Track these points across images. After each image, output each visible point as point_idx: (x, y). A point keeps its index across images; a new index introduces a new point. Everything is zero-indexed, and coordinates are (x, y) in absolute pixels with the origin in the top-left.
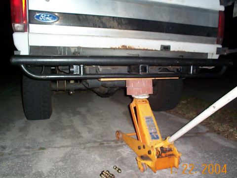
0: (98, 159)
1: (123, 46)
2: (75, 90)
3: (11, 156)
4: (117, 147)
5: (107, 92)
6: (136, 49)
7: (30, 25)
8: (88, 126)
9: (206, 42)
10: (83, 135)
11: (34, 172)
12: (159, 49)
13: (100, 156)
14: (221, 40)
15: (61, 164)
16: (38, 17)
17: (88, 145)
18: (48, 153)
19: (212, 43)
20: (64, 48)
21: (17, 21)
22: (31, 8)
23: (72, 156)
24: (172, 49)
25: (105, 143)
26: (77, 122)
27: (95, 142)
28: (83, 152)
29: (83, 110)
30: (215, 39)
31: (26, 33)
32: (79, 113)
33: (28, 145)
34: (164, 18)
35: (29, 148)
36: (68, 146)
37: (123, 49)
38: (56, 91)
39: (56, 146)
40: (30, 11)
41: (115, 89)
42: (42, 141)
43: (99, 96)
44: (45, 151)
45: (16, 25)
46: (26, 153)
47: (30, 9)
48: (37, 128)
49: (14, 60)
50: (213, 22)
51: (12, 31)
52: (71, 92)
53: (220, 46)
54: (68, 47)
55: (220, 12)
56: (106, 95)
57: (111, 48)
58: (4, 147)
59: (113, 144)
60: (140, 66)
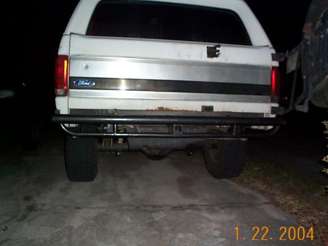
0: (129, 220)
1: (160, 108)
2: (122, 151)
4: (154, 212)
5: (157, 154)
6: (173, 111)
7: (70, 90)
8: (132, 190)
9: (256, 101)
10: (123, 198)
11: (66, 226)
12: (200, 110)
13: (132, 218)
14: (276, 98)
15: (92, 222)
16: (77, 83)
17: (124, 208)
18: (82, 212)
19: (265, 102)
20: (102, 110)
21: (59, 86)
23: (105, 217)
24: (215, 110)
25: (142, 207)
27: (132, 206)
28: (117, 213)
30: (269, 97)
31: (67, 97)
33: (65, 204)
34: (205, 78)
35: (66, 206)
36: (103, 208)
38: (102, 151)
39: (92, 206)
40: (70, 78)
41: (168, 151)
42: (80, 202)
44: (80, 211)
45: (58, 90)
46: (63, 211)
47: (71, 75)
48: (78, 189)
49: (54, 119)
50: (264, 80)
51: (54, 96)
52: (118, 153)
53: (276, 105)
55: (274, 68)
56: (158, 157)
57: (148, 110)
58: (44, 205)
59: (150, 209)
60: (175, 125)
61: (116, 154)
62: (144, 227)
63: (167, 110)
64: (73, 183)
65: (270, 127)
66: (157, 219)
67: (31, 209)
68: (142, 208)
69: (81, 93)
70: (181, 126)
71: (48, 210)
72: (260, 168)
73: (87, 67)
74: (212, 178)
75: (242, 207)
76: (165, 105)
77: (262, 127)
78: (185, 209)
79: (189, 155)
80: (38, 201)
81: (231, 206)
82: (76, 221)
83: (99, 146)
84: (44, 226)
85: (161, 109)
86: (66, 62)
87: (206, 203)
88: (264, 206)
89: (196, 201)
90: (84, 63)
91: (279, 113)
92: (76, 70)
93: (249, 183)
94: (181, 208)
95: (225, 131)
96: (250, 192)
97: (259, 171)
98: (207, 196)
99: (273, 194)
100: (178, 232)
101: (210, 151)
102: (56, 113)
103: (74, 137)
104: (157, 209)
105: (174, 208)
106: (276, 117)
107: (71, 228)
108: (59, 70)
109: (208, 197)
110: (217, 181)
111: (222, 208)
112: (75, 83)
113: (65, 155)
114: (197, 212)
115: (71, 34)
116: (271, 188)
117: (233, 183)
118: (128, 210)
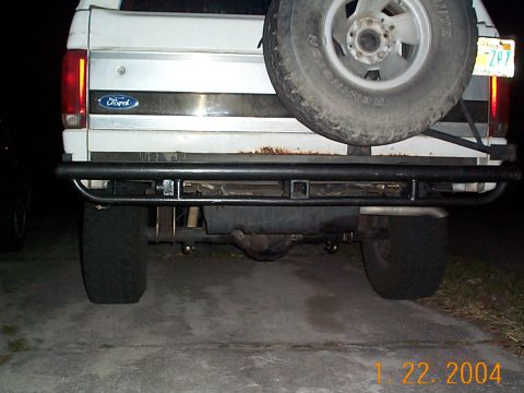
0: (205, 366)
1: (265, 149)
2: (196, 243)
3: (49, 353)
5: (266, 247)
6: (292, 154)
7: (92, 116)
8: (213, 318)
10: (196, 332)
11: (83, 374)
13: (211, 363)
15: (132, 368)
16: (104, 102)
17: (197, 347)
18: (114, 353)
20: (153, 154)
21: (70, 109)
22: (94, 86)
23: (157, 360)
24: (375, 152)
25: (231, 345)
26: (194, 311)
27: (211, 343)
28: (182, 355)
29: (216, 291)
30: (486, 126)
31: (84, 130)
32: (205, 296)
33: (82, 340)
35: (84, 344)
37: (266, 154)
38: (155, 244)
39: (135, 344)
40: (90, 91)
42: (111, 336)
43: (250, 257)
44: (112, 351)
45: (69, 117)
46: (78, 351)
47: (92, 88)
48: (107, 317)
49: (61, 170)
50: (476, 91)
51: (61, 127)
52: (188, 248)
53: (501, 142)
54: (159, 153)
56: (267, 256)
57: (242, 154)
58: (40, 341)
59: (248, 348)
60: (293, 181)
61: (183, 250)
62: (234, 377)
63: (280, 153)
64: (97, 306)
65: (489, 186)
66: (258, 364)
67: (17, 346)
68: (232, 347)
69: (112, 121)
70: (307, 181)
71: (49, 350)
72: (480, 280)
73: (122, 72)
74: (378, 299)
75: (433, 347)
76: (276, 143)
77: (474, 187)
78: (318, 349)
79: (331, 252)
80: (30, 336)
81: (411, 345)
82: (104, 367)
83: (149, 234)
84: (42, 373)
85: (268, 151)
86: (82, 62)
87: (361, 341)
88: (478, 346)
89: (341, 337)
90: (118, 63)
91: (507, 157)
92: (102, 77)
93: (454, 308)
94: (309, 347)
95: (397, 193)
96: (454, 322)
97: (478, 285)
98: (364, 329)
99: (501, 326)
100: (300, 386)
101: (376, 244)
102: (64, 159)
103: (100, 207)
104: (262, 348)
105: (295, 347)
106: (503, 164)
107: (93, 378)
108: (70, 78)
109: (365, 331)
110: (388, 303)
111: (391, 349)
112: (101, 102)
113: (82, 260)
114: (341, 355)
115: (92, 7)
116: (499, 316)
117: (421, 308)
118: (204, 350)
